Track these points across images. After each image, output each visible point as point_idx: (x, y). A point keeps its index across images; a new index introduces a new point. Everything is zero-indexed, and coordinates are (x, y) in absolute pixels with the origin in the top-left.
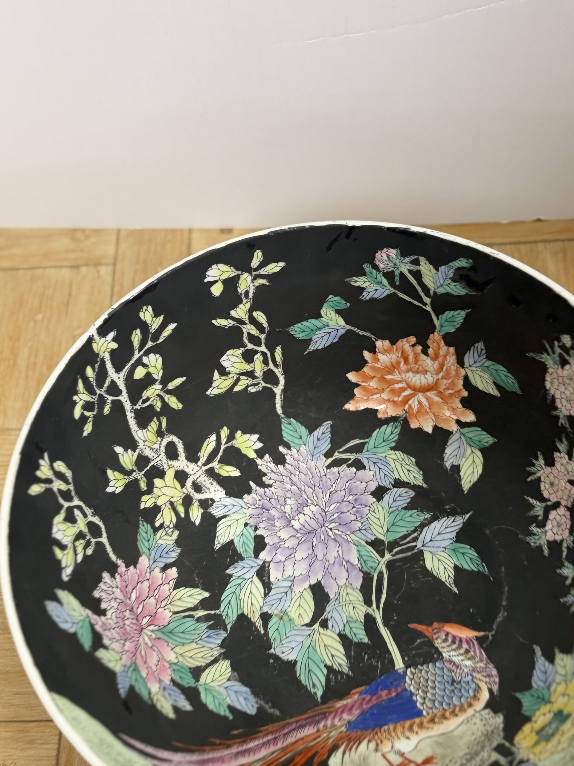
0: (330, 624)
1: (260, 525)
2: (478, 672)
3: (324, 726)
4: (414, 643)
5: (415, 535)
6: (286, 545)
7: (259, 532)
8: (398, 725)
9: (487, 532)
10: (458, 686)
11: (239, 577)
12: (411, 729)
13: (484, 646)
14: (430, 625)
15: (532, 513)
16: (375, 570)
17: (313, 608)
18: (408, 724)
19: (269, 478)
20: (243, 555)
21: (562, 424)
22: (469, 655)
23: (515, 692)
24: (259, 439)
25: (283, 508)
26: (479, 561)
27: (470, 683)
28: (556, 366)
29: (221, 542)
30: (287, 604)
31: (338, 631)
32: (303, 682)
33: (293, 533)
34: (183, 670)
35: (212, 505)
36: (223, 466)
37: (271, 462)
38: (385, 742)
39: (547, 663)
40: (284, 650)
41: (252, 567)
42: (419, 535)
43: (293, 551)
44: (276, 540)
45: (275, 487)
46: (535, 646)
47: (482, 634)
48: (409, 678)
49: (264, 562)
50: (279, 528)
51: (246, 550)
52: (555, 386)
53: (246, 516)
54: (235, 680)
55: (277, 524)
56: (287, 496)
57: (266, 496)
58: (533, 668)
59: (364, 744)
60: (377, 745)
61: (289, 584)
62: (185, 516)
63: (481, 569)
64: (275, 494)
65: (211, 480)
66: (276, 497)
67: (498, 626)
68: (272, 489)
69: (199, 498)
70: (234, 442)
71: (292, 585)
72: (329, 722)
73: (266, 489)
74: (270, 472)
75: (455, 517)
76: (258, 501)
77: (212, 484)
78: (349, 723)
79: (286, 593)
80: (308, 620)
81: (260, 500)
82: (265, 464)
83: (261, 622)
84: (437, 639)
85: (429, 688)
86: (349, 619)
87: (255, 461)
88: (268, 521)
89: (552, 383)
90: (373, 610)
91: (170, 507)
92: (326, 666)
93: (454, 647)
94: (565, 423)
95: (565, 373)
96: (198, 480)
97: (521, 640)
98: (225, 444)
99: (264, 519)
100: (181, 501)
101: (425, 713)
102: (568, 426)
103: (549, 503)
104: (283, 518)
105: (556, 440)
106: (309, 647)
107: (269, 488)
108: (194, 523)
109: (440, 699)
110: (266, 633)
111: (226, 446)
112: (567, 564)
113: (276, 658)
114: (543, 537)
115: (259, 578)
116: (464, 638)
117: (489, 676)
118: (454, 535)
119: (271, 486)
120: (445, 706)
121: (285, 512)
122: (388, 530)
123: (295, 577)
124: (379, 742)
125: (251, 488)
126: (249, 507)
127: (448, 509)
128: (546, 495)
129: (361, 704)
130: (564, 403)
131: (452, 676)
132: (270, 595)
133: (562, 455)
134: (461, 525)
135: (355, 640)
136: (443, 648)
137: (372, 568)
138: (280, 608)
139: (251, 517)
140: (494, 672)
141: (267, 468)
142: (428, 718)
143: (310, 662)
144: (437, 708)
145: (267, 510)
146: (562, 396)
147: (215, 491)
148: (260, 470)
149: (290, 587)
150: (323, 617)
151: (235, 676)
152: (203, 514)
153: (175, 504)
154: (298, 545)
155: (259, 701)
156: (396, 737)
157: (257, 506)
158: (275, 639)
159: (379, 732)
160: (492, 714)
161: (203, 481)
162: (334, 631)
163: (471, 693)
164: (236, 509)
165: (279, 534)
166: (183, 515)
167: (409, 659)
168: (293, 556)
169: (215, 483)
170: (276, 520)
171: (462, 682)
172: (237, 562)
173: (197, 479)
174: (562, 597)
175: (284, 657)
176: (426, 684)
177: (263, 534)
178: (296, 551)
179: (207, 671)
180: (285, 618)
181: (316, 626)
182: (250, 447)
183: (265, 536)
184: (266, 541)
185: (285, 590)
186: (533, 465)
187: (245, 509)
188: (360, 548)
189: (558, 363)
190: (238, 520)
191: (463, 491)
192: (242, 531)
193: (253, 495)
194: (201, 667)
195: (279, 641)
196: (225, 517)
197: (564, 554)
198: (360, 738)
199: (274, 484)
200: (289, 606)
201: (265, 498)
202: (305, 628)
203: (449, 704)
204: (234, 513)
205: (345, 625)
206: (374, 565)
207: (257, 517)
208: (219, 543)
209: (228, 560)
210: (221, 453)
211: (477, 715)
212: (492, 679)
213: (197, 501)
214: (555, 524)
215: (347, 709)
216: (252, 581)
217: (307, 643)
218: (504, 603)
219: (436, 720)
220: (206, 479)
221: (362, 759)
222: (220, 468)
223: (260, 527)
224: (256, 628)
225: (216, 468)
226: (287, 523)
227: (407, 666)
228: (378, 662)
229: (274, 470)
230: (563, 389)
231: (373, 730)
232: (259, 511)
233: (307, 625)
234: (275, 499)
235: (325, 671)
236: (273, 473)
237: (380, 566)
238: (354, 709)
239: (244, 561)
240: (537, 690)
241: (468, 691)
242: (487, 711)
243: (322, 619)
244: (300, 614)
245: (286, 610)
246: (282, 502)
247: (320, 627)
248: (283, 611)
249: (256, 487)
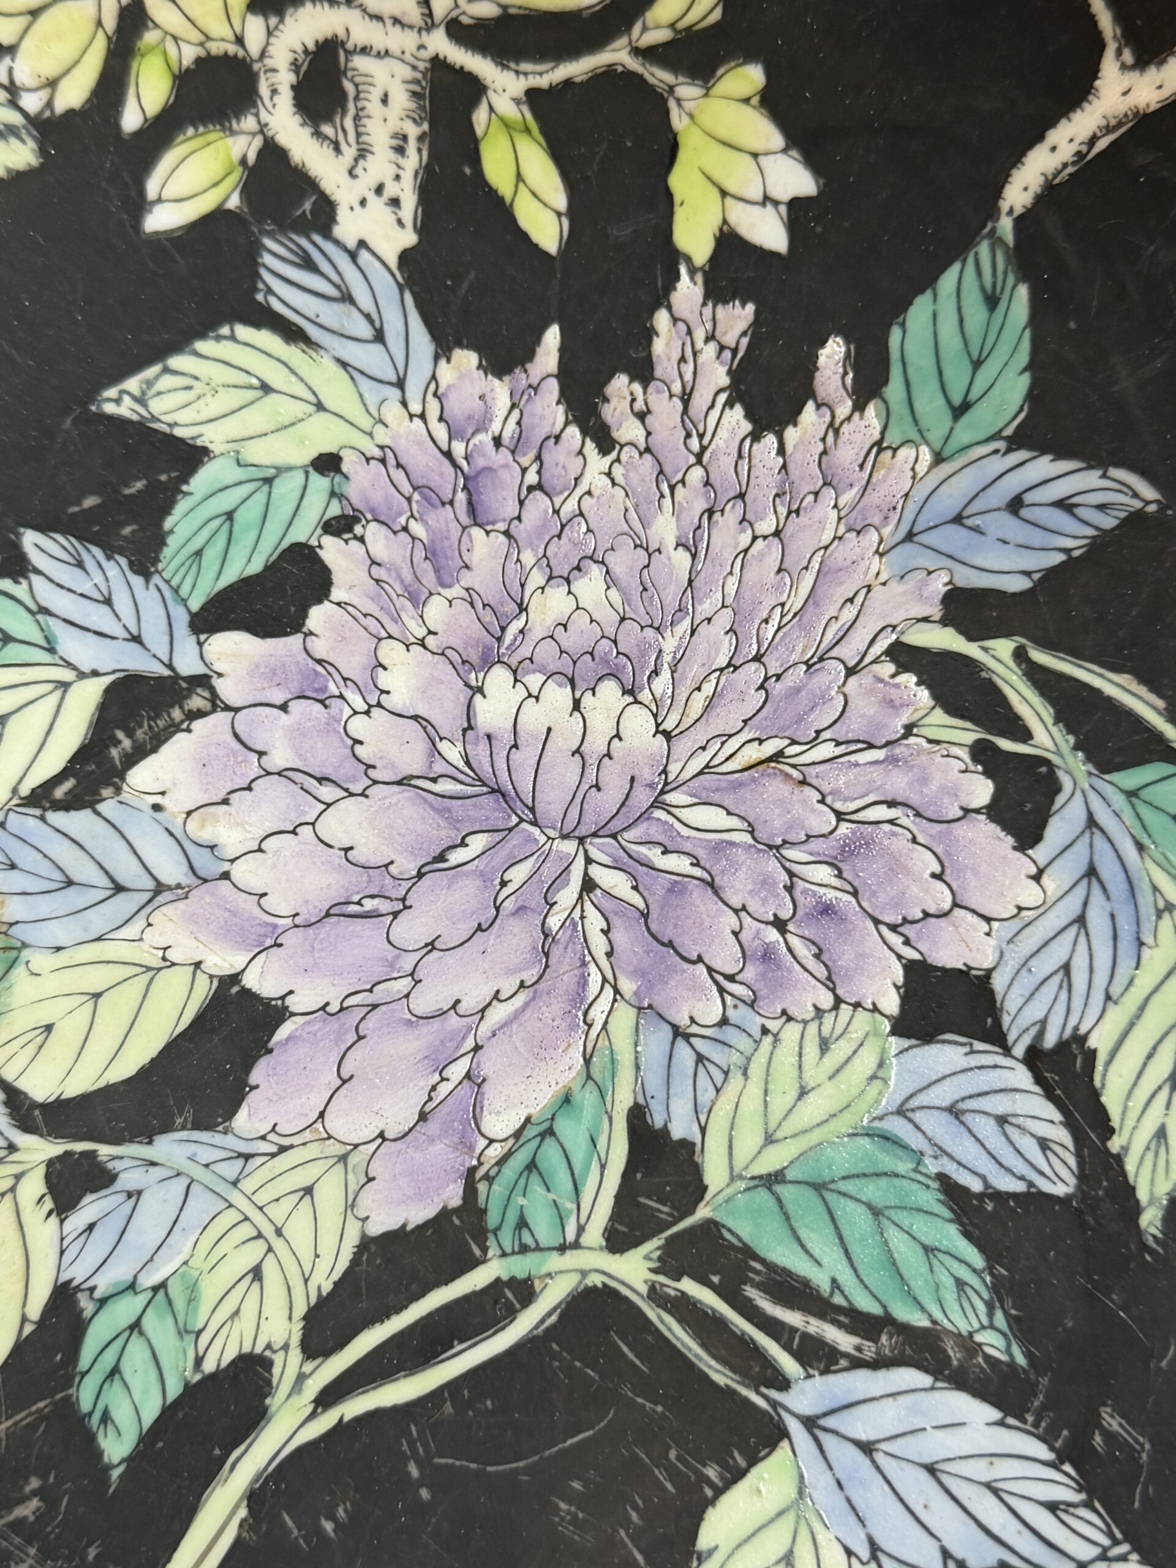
0: (90, 1208)
1: (373, 532)
5: (845, 1341)
6: (359, 726)
7: (332, 550)
11: (44, 611)
16: (524, 1249)
17: (126, 1068)
19: (639, 405)
20: (167, 552)
24: (797, 208)
25: (537, 579)
29: (157, 406)
30: (57, 932)
31: (77, 1273)
33: (446, 719)
35: (304, 227)
36: (528, 130)
37: (727, 354)
41: (136, 639)
42: (857, 1363)
43: (354, 779)
44: (353, 663)
45: (618, 471)
49: (202, 681)
50: (421, 632)
51: (199, 553)
53: (370, 435)
55: (436, 611)
56: (610, 558)
57: (539, 458)
61: (171, 870)
62: (138, 134)
64: (579, 492)
65: (413, 131)
66: (570, 506)
68: (597, 463)
69: (283, 140)
70: (688, 91)
71: (179, 886)
73: (574, 432)
74: (677, 388)
75: (1088, 1505)
76: (484, 439)
77: (400, 150)
79: (119, 889)
80: (41, 1087)
81: (497, 441)
82: (700, 335)
86: (174, 1288)
87: (677, 277)
88: (420, 554)
90: (301, 1378)
91: (110, 22)
96: (360, 63)
98: (636, 51)
99: (416, 528)
100: (189, 54)
104: (488, 616)
107: (590, 447)
108: (140, 205)
111: (634, 64)
115: (104, 708)
119: (605, 442)
121: (522, 608)
122: (772, 1180)
123: (226, 876)
125: (529, 355)
126: (422, 416)
127: (1110, 1437)
132: (55, 817)
135: (85, 1395)
137: (522, 1223)
138: (19, 909)
139: (383, 461)
141: (683, 359)
145: (472, 508)
147: (379, 190)
148: (649, 334)
149: (160, 888)
150: (105, 1151)
152: (218, 216)
153: (150, 37)
154: (399, 783)
157: (459, 448)
161: (375, 95)
162: (68, 1256)
164: (370, 357)
165: (391, 652)
166: (131, 120)
168: (327, 792)
169: (412, 161)
170: (449, 593)
172: (110, 552)
173: (365, 50)
177: (336, 577)
178: (363, 794)
181: (40, 1150)
182: (724, 194)
183: (337, 594)
184: (318, 616)
185: (127, 870)
187: (404, 404)
188: (587, 1099)
190: (320, 407)
192: (280, 470)
193: (500, 392)
196: (292, 333)
199: (627, 453)
200: (59, 949)
201: (525, 461)
204: (344, 365)
205: (132, 1287)
206: (543, 1229)
207: (407, 489)
208: (141, 400)
209: (90, 502)
210: (578, 68)
213: (258, 142)
216: (65, 686)
220: (401, 100)
222: (507, 125)
223: (361, 540)
225: (491, 109)
226: (474, 657)
229: (700, 402)
232: (444, 478)
234: (556, 512)
236: (678, 404)
237: (555, 1262)
239: (137, 581)
243: (91, 1155)
244: (49, 1028)
245: (25, 945)
246: (563, 554)
247: (42, 1170)
248: (13, 931)
249: (549, 376)
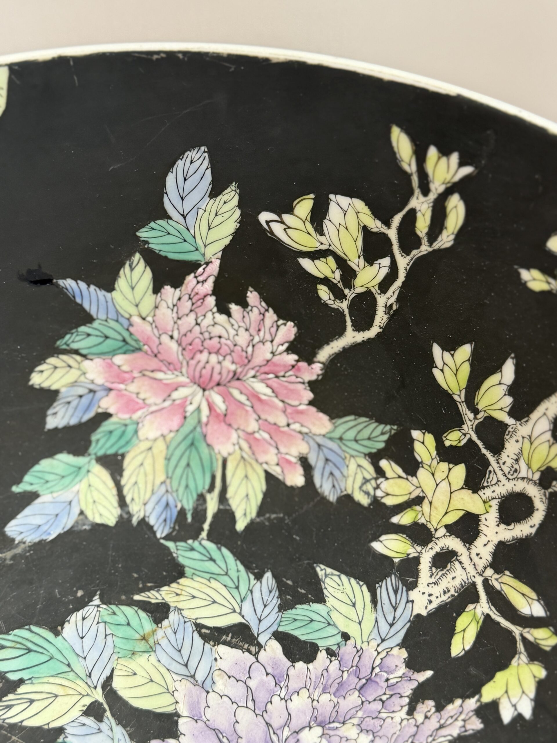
0: (90, 721)
1: (336, 663)
6: (276, 699)
7: (322, 655)
11: (251, 592)
17: (136, 703)
19: (429, 714)
20: (290, 611)
24: (520, 717)
25: (356, 721)
29: (328, 580)
30: (164, 657)
31: (69, 730)
32: (16, 632)
33: (295, 724)
34: (122, 442)
35: (405, 583)
36: (478, 623)
37: (463, 729)
40: (88, 623)
41: (260, 621)
43: (259, 709)
44: (294, 685)
45: (405, 722)
49: (260, 646)
50: (316, 698)
51: (295, 620)
53: (363, 642)
54: (77, 522)
55: (326, 697)
56: (377, 739)
57: (391, 696)
61: (200, 676)
62: (393, 524)
64: (391, 715)
65: (452, 592)
66: (383, 715)
68: (403, 714)
69: (422, 560)
70: (524, 658)
71: (197, 681)
73: (407, 700)
74: (442, 722)
76: (385, 675)
77: (445, 592)
79: (186, 665)
80: (117, 684)
81: (387, 680)
82: (463, 717)
83: (153, 601)
87: (473, 697)
88: (339, 681)
91: (413, 496)
92: (21, 682)
96: (457, 564)
98: (521, 635)
99: (345, 675)
100: (422, 521)
104: (334, 714)
106: (69, 665)
107: (406, 708)
108: (376, 538)
110: (131, 603)
111: (518, 637)
113: (81, 604)
115: (235, 626)
119: (411, 712)
121: (344, 723)
123: (208, 692)
125: (419, 670)
126: (379, 653)
132: (196, 635)
138: (164, 642)
139: (358, 651)
141: (452, 717)
143: (44, 658)
145: (362, 687)
147: (430, 595)
148: (451, 701)
149: (193, 677)
150: (108, 713)
151: (84, 524)
152: (388, 559)
153: (418, 508)
154: (267, 723)
155: (23, 546)
157: (377, 670)
158: (114, 613)
161: (453, 575)
162: (72, 724)
164: (384, 627)
165: (304, 693)
166: (395, 520)
168: (250, 704)
169: (445, 598)
170: (333, 698)
172: (280, 597)
173: (461, 563)
175: (76, 617)
177: (315, 662)
178: (256, 715)
179: (111, 483)
180: (142, 646)
181: (99, 696)
182: (506, 692)
183: (310, 666)
184: (300, 665)
185: (192, 665)
187: (378, 645)
190: (360, 623)
192: (334, 625)
193: (402, 670)
194: (121, 475)
195: (108, 619)
196: (374, 601)
199: (412, 721)
200: (159, 661)
201: (388, 692)
202: (107, 673)
204: (376, 621)
207: (355, 664)
208: (326, 576)
209: (289, 582)
210: (505, 623)
213: (416, 555)
216: (235, 611)
217: (79, 667)
220: (457, 583)
222: (475, 615)
223: (331, 661)
224: (149, 589)
225: (475, 608)
226: (319, 719)
229: (443, 732)
232: (365, 672)
233: (110, 679)
234: (380, 712)
235: (13, 677)
236: (438, 725)
239: (276, 610)
243: (105, 711)
244: (135, 674)
245: (155, 651)
246: (369, 723)
247: (93, 700)
248: (157, 646)
249: (418, 681)
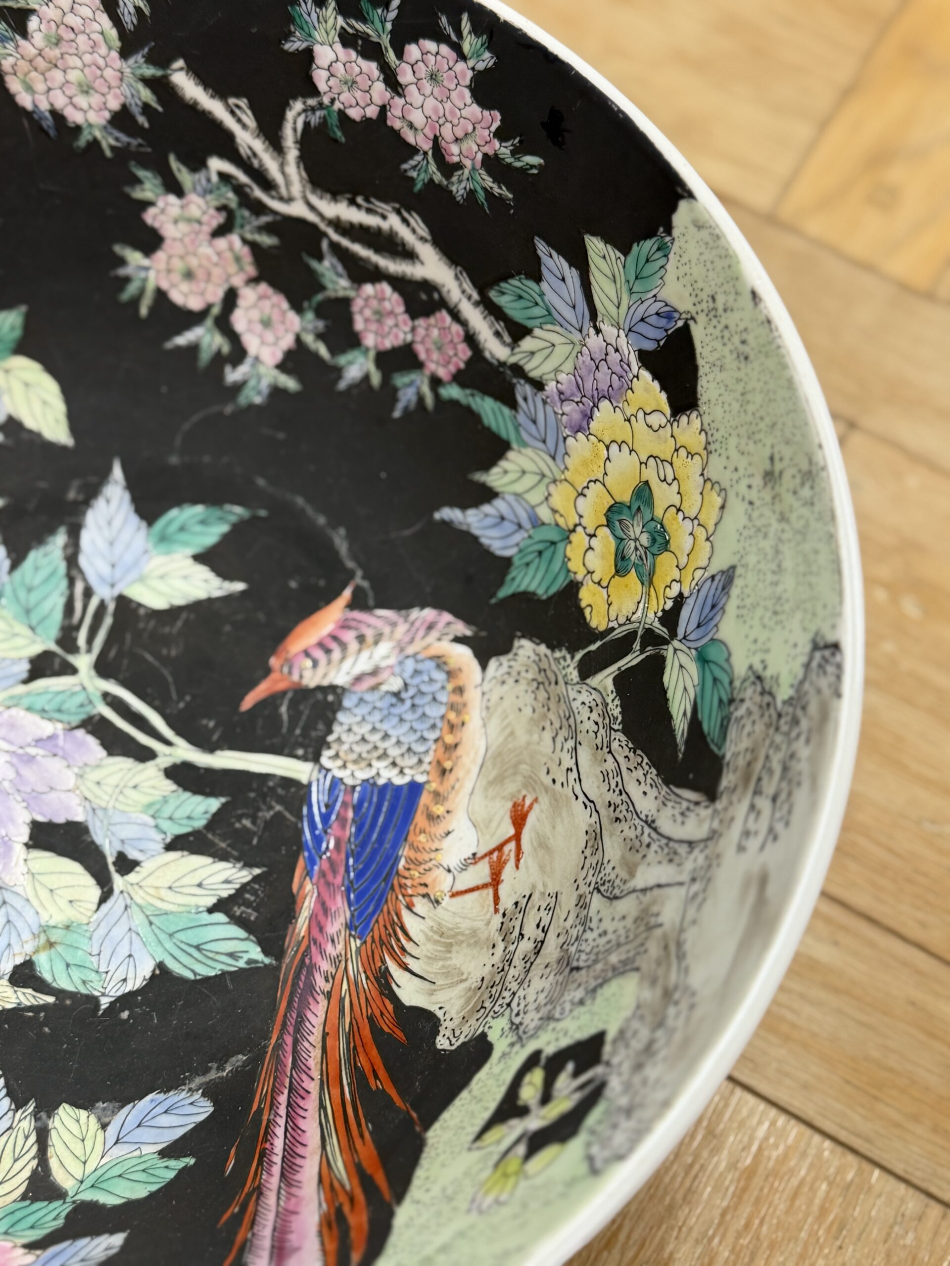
0: (132, 854)
2: (412, 641)
3: (327, 980)
4: (282, 722)
5: (79, 588)
8: (411, 838)
9: (174, 460)
10: (412, 691)
12: (432, 818)
13: (371, 602)
14: (268, 671)
15: (205, 357)
16: (91, 702)
17: (75, 867)
18: (420, 819)
21: (112, 148)
22: (370, 639)
23: (494, 595)
26: (216, 512)
27: (420, 667)
28: (10, 46)
30: (30, 914)
31: (160, 847)
32: (212, 973)
34: (19, 1215)
38: (428, 879)
39: (486, 508)
40: (120, 975)
42: (85, 580)
46: (437, 516)
47: (347, 593)
48: (340, 768)
52: (40, 87)
54: (114, 1113)
58: (475, 539)
59: (408, 919)
60: (426, 896)
63: (233, 519)
67: (354, 557)
72: (325, 966)
75: (102, 492)
78: (350, 926)
80: (95, 892)
83: (29, 991)
84: (301, 677)
85: (379, 744)
86: (151, 812)
89: (29, 89)
90: (165, 755)
92: (211, 910)
93: (337, 654)
94: (117, 139)
95: (38, 39)
97: (407, 533)
101: (421, 779)
102: (125, 138)
103: (216, 311)
105: (127, 189)
106: (151, 923)
109: (413, 737)
110: (59, 993)
112: (342, 360)
113: (125, 1000)
114: (262, 369)
116: (334, 630)
117: (430, 627)
118: (134, 519)
120: (432, 736)
122: (32, 629)
124: (423, 890)
127: (76, 495)
128: (195, 304)
129: (328, 884)
130: (82, 101)
131: (387, 692)
133: (161, 203)
134: (127, 496)
135: (200, 823)
136: (325, 675)
137: (82, 705)
138: (26, 935)
140: (429, 613)
142: (434, 775)
143: (181, 936)
144: (427, 752)
146: (68, 93)
150: (110, 859)
151: (104, 1109)
155: (193, 1086)
156: (433, 855)
158: (84, 982)
159: (403, 881)
160: (504, 659)
162: (153, 853)
163: (440, 676)
167: (302, 745)
171: (408, 681)
174: (392, 409)
175: (135, 983)
176: (369, 747)
179: (53, 1163)
180: (55, 936)
181: (118, 882)
186: (127, 280)
188: (26, 702)
189: (10, 34)
191: (64, 448)
194: (34, 1172)
195: (93, 976)
197: (323, 351)
198: (393, 923)
200: (37, 913)
202: (105, 907)
203: (434, 726)
205: (157, 827)
206: (81, 698)
211: (486, 687)
212: (441, 625)
214: (259, 328)
215: (321, 917)
217: (138, 920)
218: (321, 520)
219: (448, 765)
221: (436, 937)
224: (31, 1008)
227: (316, 758)
228: (270, 808)
230: (57, 76)
231: (393, 888)
233: (103, 900)
235: (220, 917)
237: (90, 689)
238: (329, 903)
240: (520, 551)
241: (431, 680)
242: (493, 663)
243: (114, 864)
244: (71, 902)
245: (40, 926)
247: (127, 878)
248: (36, 932)
